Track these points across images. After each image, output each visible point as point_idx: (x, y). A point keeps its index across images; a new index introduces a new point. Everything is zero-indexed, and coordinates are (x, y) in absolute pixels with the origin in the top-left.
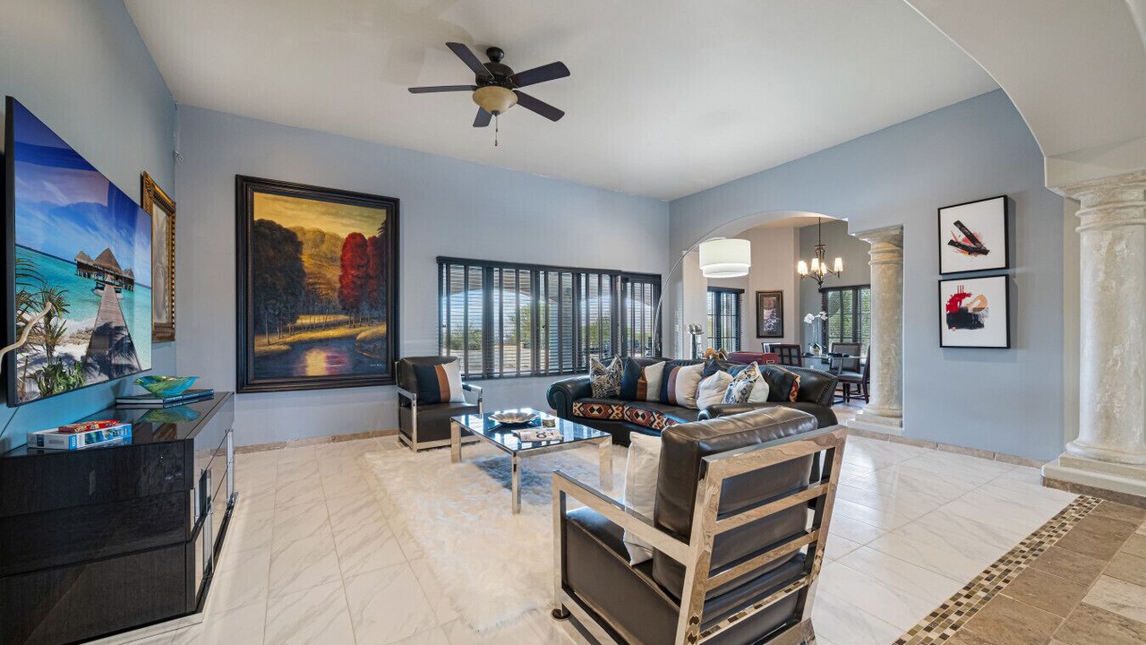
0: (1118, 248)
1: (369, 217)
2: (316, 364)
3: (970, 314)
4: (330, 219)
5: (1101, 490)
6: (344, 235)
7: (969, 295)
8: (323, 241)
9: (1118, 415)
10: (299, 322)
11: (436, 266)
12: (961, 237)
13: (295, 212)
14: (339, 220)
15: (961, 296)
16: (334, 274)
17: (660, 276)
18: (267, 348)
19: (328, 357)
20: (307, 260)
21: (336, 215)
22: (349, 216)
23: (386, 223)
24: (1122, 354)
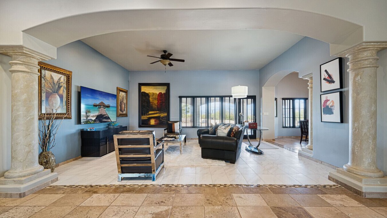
0: (357, 79)
1: (163, 88)
2: (153, 122)
3: (330, 108)
4: (155, 90)
5: (343, 183)
6: (158, 93)
7: (329, 100)
8: (154, 95)
9: (356, 153)
10: (149, 113)
11: (179, 99)
12: (327, 76)
13: (148, 89)
14: (157, 90)
15: (327, 101)
16: (156, 102)
17: (255, 96)
18: (143, 118)
19: (155, 121)
20: (151, 99)
21: (156, 89)
22: (159, 89)
23: (167, 89)
24: (358, 126)
